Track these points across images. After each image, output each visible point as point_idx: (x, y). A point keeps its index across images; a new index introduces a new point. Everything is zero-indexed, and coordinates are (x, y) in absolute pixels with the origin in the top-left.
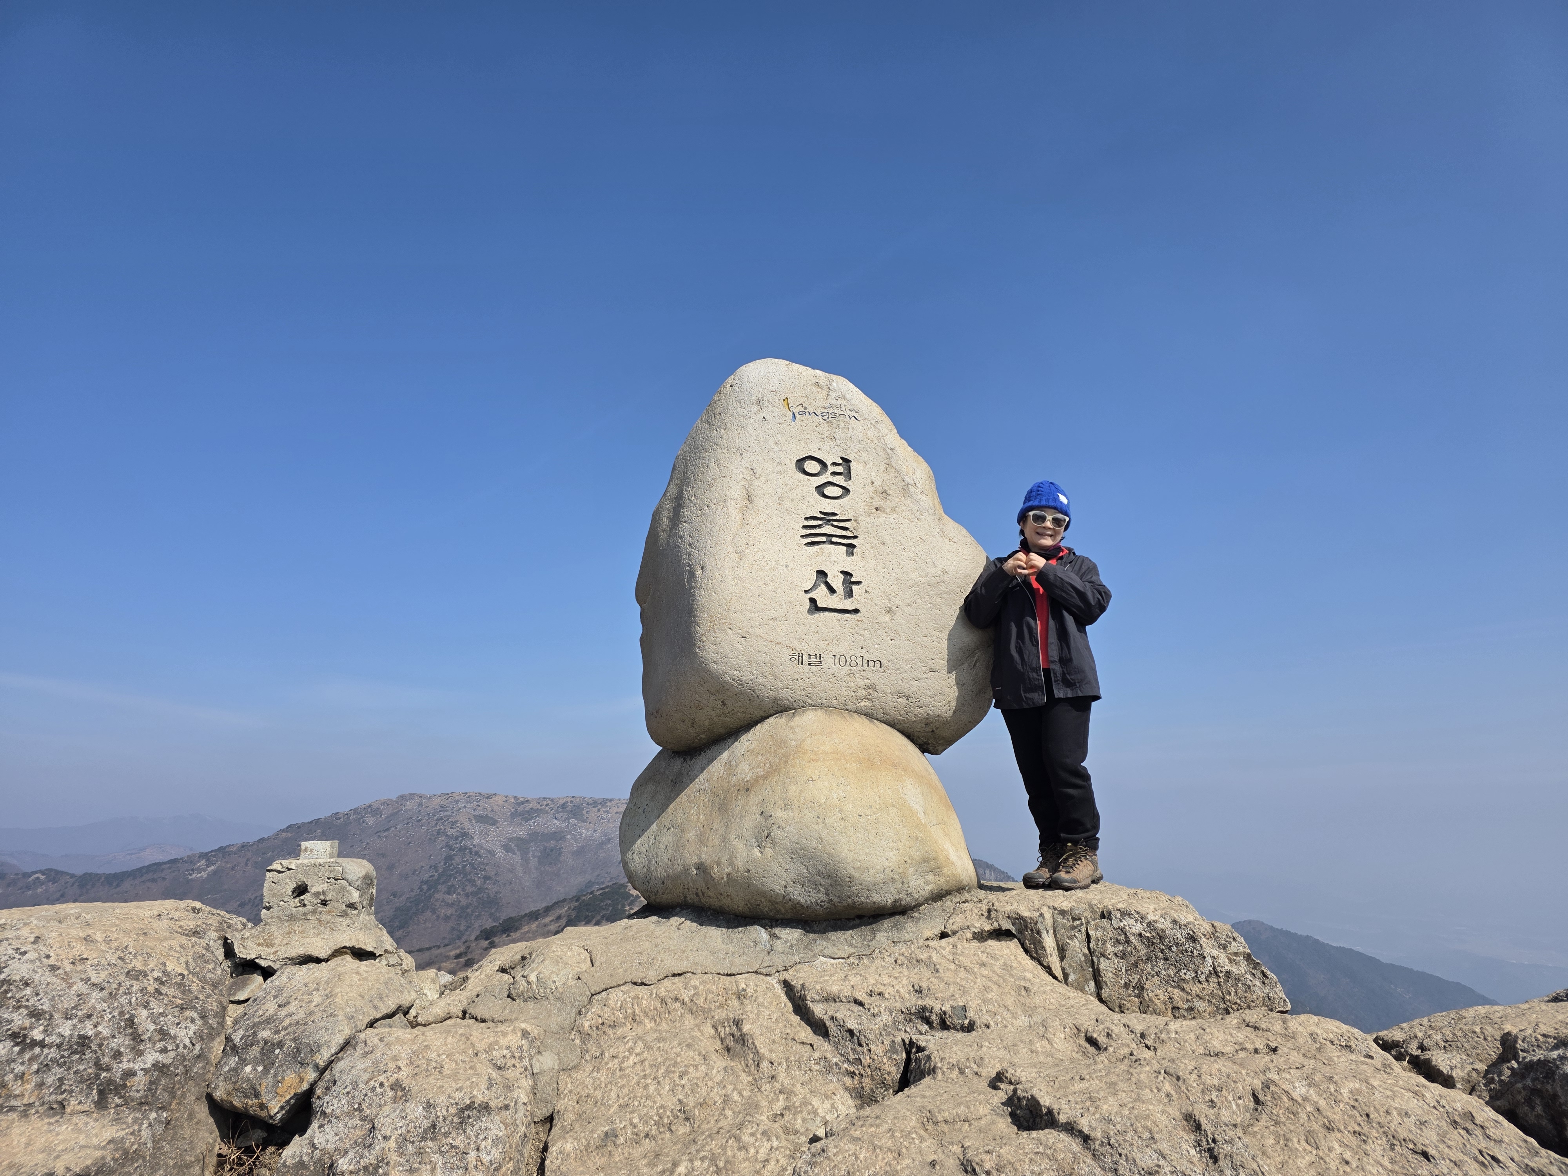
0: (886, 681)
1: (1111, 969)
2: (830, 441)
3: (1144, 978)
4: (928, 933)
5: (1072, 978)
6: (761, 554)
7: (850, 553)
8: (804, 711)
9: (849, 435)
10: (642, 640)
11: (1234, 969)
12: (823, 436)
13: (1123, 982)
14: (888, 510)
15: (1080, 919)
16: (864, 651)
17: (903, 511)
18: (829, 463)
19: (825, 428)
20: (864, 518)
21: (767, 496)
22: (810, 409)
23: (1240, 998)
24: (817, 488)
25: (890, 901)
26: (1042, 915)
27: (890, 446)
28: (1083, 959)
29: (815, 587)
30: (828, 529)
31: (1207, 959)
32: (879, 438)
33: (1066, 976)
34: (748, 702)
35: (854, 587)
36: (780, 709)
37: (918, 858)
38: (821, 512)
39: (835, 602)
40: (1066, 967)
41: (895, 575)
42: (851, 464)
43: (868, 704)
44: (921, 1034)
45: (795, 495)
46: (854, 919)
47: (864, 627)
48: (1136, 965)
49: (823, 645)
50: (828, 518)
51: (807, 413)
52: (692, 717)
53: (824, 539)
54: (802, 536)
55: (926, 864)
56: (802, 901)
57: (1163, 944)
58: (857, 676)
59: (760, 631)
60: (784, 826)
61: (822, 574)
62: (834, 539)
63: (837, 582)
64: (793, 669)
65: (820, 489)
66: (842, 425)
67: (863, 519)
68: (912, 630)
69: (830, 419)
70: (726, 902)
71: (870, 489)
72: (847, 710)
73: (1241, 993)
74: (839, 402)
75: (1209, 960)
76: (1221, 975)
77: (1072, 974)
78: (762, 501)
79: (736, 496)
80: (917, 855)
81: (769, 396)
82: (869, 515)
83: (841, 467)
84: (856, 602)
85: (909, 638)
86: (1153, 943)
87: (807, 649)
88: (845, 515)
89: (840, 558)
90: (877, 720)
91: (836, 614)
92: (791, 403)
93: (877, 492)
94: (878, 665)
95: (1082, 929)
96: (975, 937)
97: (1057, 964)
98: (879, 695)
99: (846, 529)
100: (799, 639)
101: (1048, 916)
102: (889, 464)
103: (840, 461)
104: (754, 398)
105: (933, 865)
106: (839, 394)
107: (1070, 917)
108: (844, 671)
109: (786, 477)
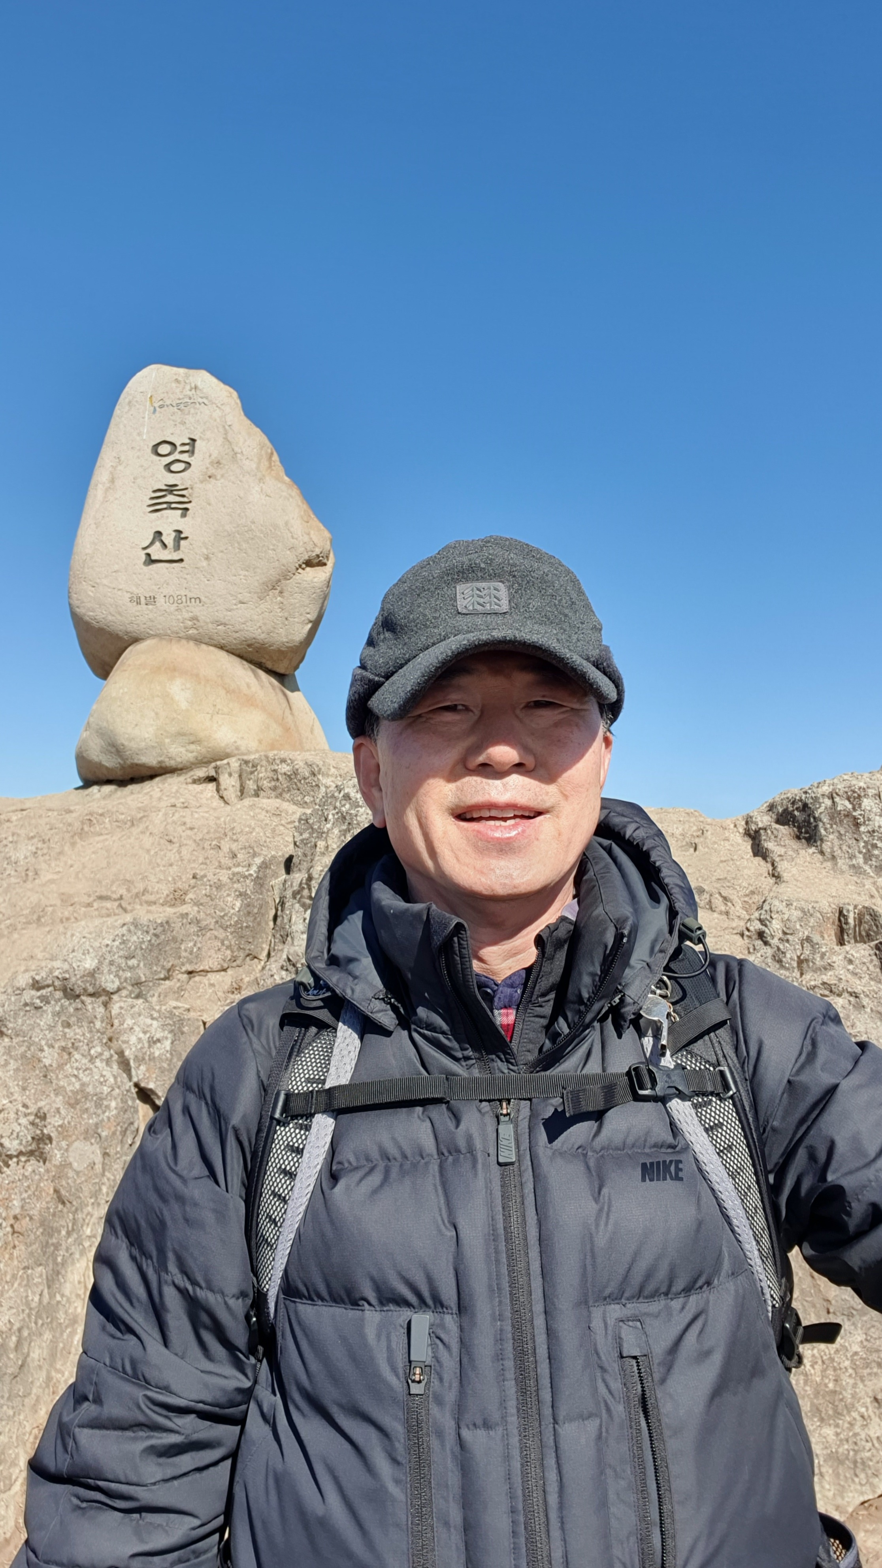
0: (205, 613)
2: (181, 426)
7: (184, 515)
9: (197, 419)
12: (176, 423)
14: (219, 477)
16: (187, 591)
17: (229, 476)
18: (178, 444)
19: (178, 416)
21: (126, 477)
22: (168, 402)
24: (166, 465)
27: (229, 423)
29: (152, 543)
30: (170, 498)
35: (182, 542)
38: (166, 485)
39: (166, 554)
41: (214, 528)
42: (196, 442)
43: (195, 632)
45: (147, 473)
47: (186, 572)
49: (155, 588)
50: (171, 489)
51: (166, 406)
53: (165, 506)
54: (149, 506)
58: (183, 610)
59: (105, 582)
61: (159, 534)
62: (173, 506)
63: (169, 539)
64: (134, 609)
65: (168, 467)
66: (192, 411)
67: (198, 485)
68: (224, 571)
69: (183, 408)
71: (208, 461)
72: (179, 637)
78: (121, 481)
81: (138, 397)
82: (202, 482)
83: (187, 446)
84: (182, 553)
85: (221, 578)
87: (142, 592)
88: (184, 485)
89: (175, 520)
91: (165, 564)
92: (154, 400)
93: (212, 463)
94: (198, 601)
95: (256, 773)
96: (194, 782)
97: (233, 796)
98: (202, 624)
99: (183, 496)
100: (138, 586)
101: (234, 763)
102: (226, 439)
103: (188, 441)
104: (127, 400)
105: (192, 739)
106: (193, 386)
107: (250, 765)
108: (173, 608)
109: (143, 461)
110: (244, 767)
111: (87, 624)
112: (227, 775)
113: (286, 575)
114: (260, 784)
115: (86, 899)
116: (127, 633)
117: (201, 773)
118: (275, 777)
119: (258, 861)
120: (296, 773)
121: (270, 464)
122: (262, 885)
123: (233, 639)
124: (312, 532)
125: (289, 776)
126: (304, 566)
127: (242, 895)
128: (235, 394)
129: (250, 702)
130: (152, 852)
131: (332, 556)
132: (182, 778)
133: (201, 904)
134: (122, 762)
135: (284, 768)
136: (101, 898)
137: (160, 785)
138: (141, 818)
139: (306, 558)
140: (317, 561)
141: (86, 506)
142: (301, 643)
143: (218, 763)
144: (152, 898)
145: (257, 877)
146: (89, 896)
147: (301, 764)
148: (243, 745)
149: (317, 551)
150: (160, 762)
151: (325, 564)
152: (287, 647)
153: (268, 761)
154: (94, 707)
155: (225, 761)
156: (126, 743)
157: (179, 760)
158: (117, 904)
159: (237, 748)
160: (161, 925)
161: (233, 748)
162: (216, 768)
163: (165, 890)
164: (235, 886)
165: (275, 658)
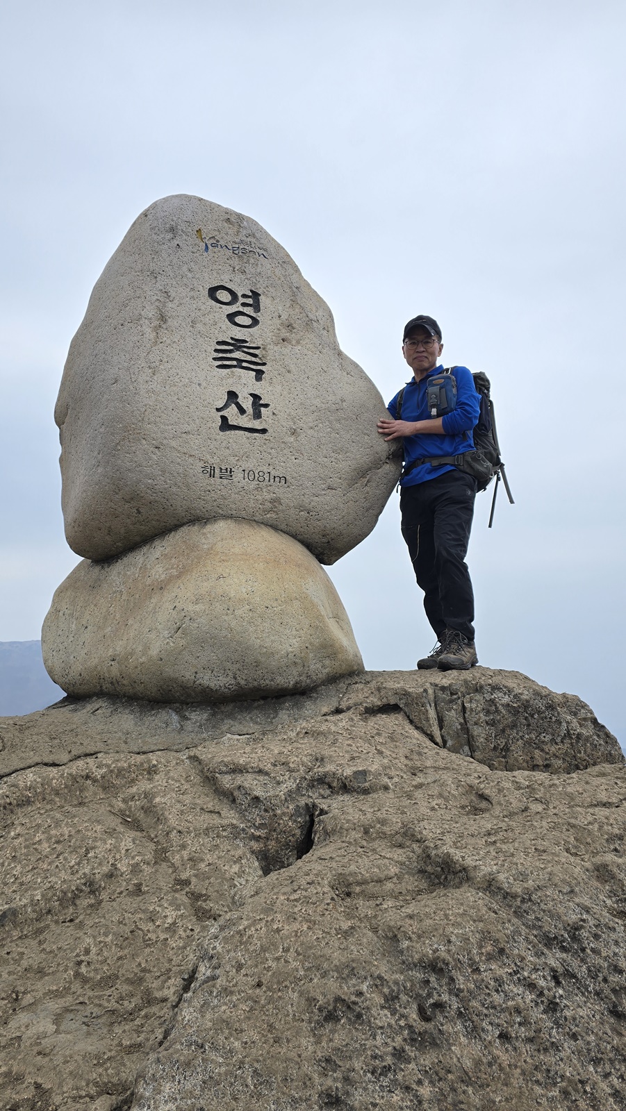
0: (290, 496)
1: (483, 735)
2: (241, 273)
3: (510, 742)
4: (325, 710)
5: (450, 743)
6: (175, 371)
7: (259, 379)
8: (215, 520)
9: (258, 271)
10: (61, 460)
11: (584, 731)
12: (234, 269)
13: (493, 746)
14: (294, 342)
15: (457, 694)
16: (271, 468)
17: (307, 344)
18: (239, 295)
19: (236, 262)
20: (272, 347)
21: (181, 318)
22: (222, 242)
23: (588, 756)
24: (229, 316)
25: (292, 683)
26: (425, 691)
27: (295, 285)
28: (459, 727)
29: (227, 405)
30: (237, 355)
31: (563, 724)
32: (285, 276)
33: (445, 742)
34: (163, 510)
35: (262, 409)
36: (192, 518)
37: (318, 645)
38: (232, 338)
39: (245, 421)
40: (445, 734)
41: (299, 400)
42: (260, 298)
43: (274, 515)
44: (324, 798)
45: (207, 320)
46: (259, 700)
47: (271, 446)
48: (503, 731)
49: (233, 460)
50: (238, 344)
51: (219, 246)
52: (108, 525)
53: (235, 363)
54: (214, 359)
55: (324, 651)
56: (212, 685)
57: (527, 713)
58: (264, 490)
59: (173, 444)
60: (195, 618)
61: (232, 395)
62: (244, 364)
63: (247, 404)
64: (204, 481)
65: (231, 317)
66: (252, 261)
68: (314, 451)
69: (240, 253)
70: (140, 688)
71: (279, 322)
72: (255, 521)
73: (589, 750)
74: (249, 239)
75: (564, 724)
76: (574, 737)
77: (450, 740)
78: (175, 323)
79: (150, 315)
80: (317, 642)
81: (182, 226)
82: (276, 344)
83: (251, 299)
84: (264, 422)
85: (311, 458)
86: (519, 712)
87: (219, 463)
88: (254, 343)
89: (249, 381)
90: (281, 531)
91: (246, 433)
92: (203, 235)
93: (283, 325)
94: (283, 481)
95: (459, 702)
98: (283, 509)
99: (255, 356)
100: (213, 454)
103: (250, 294)
104: (168, 226)
105: (331, 652)
106: (249, 232)
107: (449, 692)
108: (253, 485)
109: (200, 304)
110: (440, 693)
113: (376, 464)
114: (470, 717)
118: (493, 709)
123: (312, 527)
125: (514, 708)
135: (503, 698)
150: (296, 684)
153: (468, 687)
157: (312, 677)
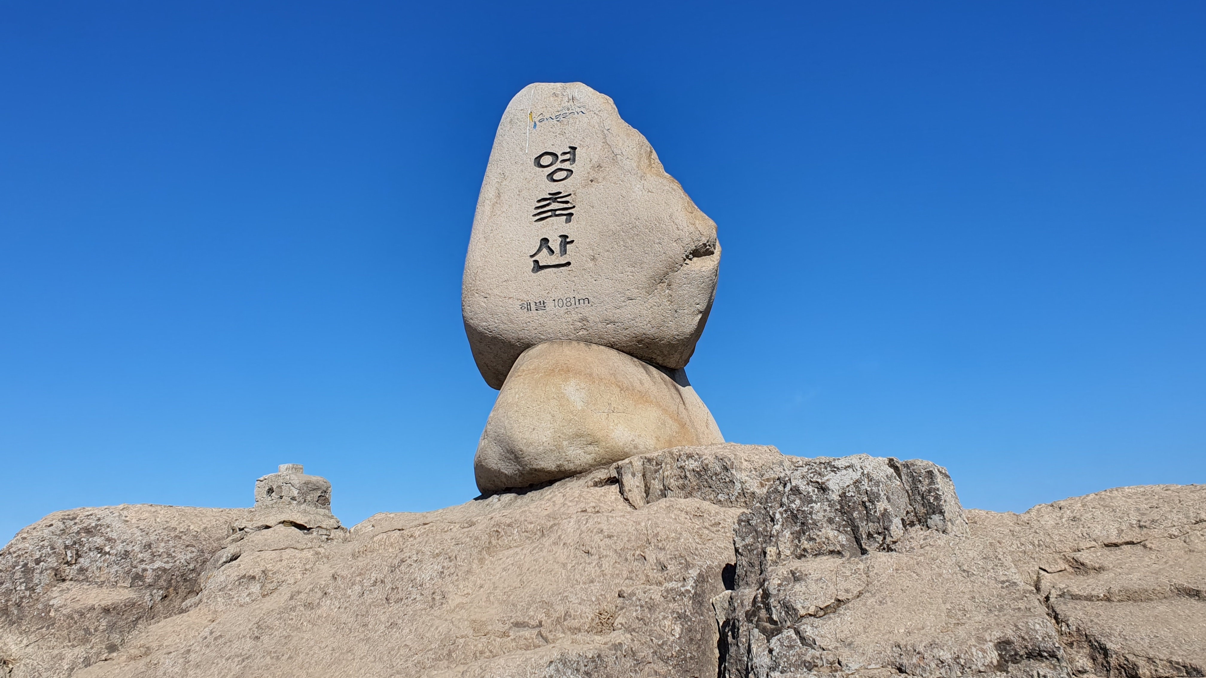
0: (594, 313)
2: (562, 136)
6: (501, 235)
7: (568, 221)
9: (576, 128)
12: (556, 134)
14: (600, 180)
15: (660, 464)
16: (576, 293)
17: (611, 177)
18: (559, 155)
19: (558, 127)
20: (580, 191)
21: (511, 191)
22: (548, 116)
24: (548, 175)
25: (554, 466)
26: (630, 463)
27: (607, 128)
28: (660, 493)
29: (539, 250)
30: (554, 206)
35: (568, 246)
37: (571, 434)
38: (550, 194)
39: (553, 260)
42: (576, 150)
43: (585, 332)
45: (531, 185)
47: (574, 275)
49: (544, 293)
50: (555, 197)
51: (545, 120)
53: (550, 214)
54: (535, 215)
55: (581, 439)
57: (707, 476)
58: (572, 312)
59: (496, 291)
61: (545, 241)
62: (558, 212)
63: (555, 244)
64: (524, 315)
65: (550, 177)
66: (571, 121)
68: (611, 270)
69: (562, 119)
71: (589, 166)
72: (568, 339)
74: (570, 104)
75: (738, 485)
78: (506, 196)
80: (568, 431)
82: (584, 187)
83: (568, 155)
84: (568, 257)
85: (608, 277)
86: (701, 476)
87: (532, 299)
88: (567, 191)
89: (560, 226)
91: (553, 269)
92: (534, 115)
93: (593, 167)
94: (586, 302)
95: (661, 472)
96: (596, 484)
97: (638, 498)
98: (592, 325)
99: (567, 202)
100: (527, 293)
101: (638, 464)
102: (605, 142)
103: (569, 150)
104: (508, 119)
105: (590, 439)
106: (571, 97)
107: (654, 463)
108: (563, 310)
109: (527, 173)
110: (647, 465)
111: (481, 333)
112: (630, 475)
113: (673, 267)
114: (666, 483)
115: (500, 627)
116: (519, 340)
117: (602, 474)
118: (683, 474)
119: (694, 573)
120: (705, 469)
121: (650, 162)
122: (701, 604)
123: (623, 336)
124: (697, 222)
125: (698, 472)
126: (691, 256)
127: (681, 617)
128: (611, 101)
129: (643, 398)
130: (569, 567)
131: (718, 244)
132: (582, 482)
133: (634, 630)
134: (521, 468)
135: (692, 464)
136: (517, 625)
137: (562, 490)
138: (551, 527)
139: (694, 248)
140: (704, 250)
141: (475, 222)
142: (692, 335)
143: (620, 463)
144: (575, 623)
145: (695, 593)
146: (504, 623)
147: (711, 459)
148: (641, 443)
149: (704, 240)
150: (558, 466)
151: (713, 253)
152: (678, 340)
153: (673, 458)
154: (491, 415)
155: (627, 461)
156: (524, 449)
157: (578, 462)
158: (535, 631)
159: (636, 447)
160: (593, 660)
161: (632, 446)
162: (618, 469)
163: (589, 613)
164: (671, 605)
165: (666, 353)
